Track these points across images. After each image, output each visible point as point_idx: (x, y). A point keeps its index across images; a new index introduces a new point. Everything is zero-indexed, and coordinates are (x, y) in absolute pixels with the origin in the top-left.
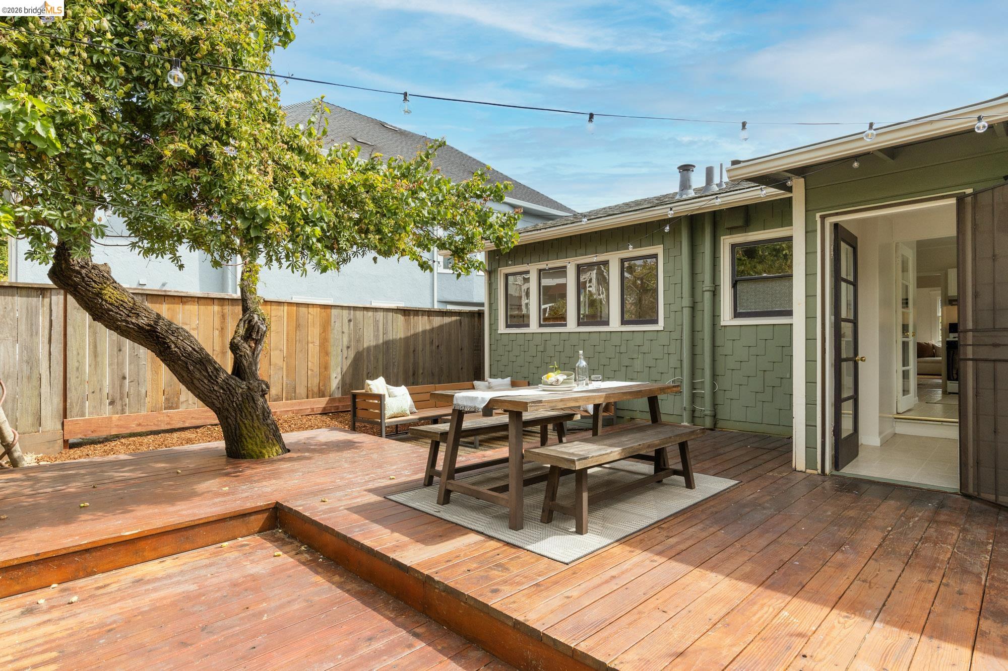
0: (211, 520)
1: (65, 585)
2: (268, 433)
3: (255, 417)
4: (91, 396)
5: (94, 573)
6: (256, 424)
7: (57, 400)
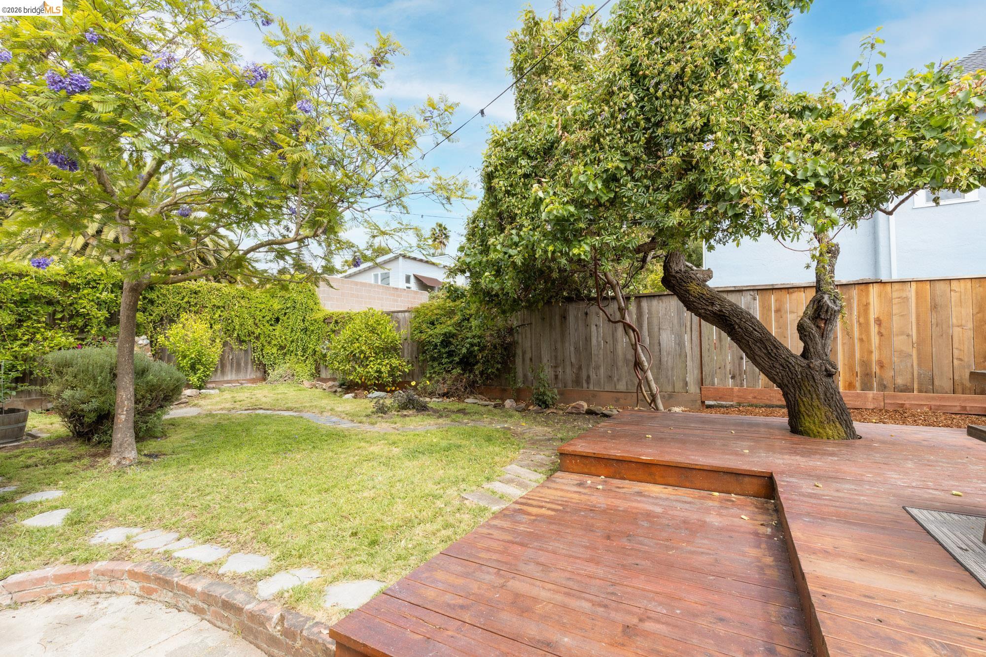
0: (706, 468)
1: (608, 479)
2: (829, 414)
3: (814, 396)
4: (718, 371)
5: (624, 479)
6: (816, 403)
7: (697, 372)
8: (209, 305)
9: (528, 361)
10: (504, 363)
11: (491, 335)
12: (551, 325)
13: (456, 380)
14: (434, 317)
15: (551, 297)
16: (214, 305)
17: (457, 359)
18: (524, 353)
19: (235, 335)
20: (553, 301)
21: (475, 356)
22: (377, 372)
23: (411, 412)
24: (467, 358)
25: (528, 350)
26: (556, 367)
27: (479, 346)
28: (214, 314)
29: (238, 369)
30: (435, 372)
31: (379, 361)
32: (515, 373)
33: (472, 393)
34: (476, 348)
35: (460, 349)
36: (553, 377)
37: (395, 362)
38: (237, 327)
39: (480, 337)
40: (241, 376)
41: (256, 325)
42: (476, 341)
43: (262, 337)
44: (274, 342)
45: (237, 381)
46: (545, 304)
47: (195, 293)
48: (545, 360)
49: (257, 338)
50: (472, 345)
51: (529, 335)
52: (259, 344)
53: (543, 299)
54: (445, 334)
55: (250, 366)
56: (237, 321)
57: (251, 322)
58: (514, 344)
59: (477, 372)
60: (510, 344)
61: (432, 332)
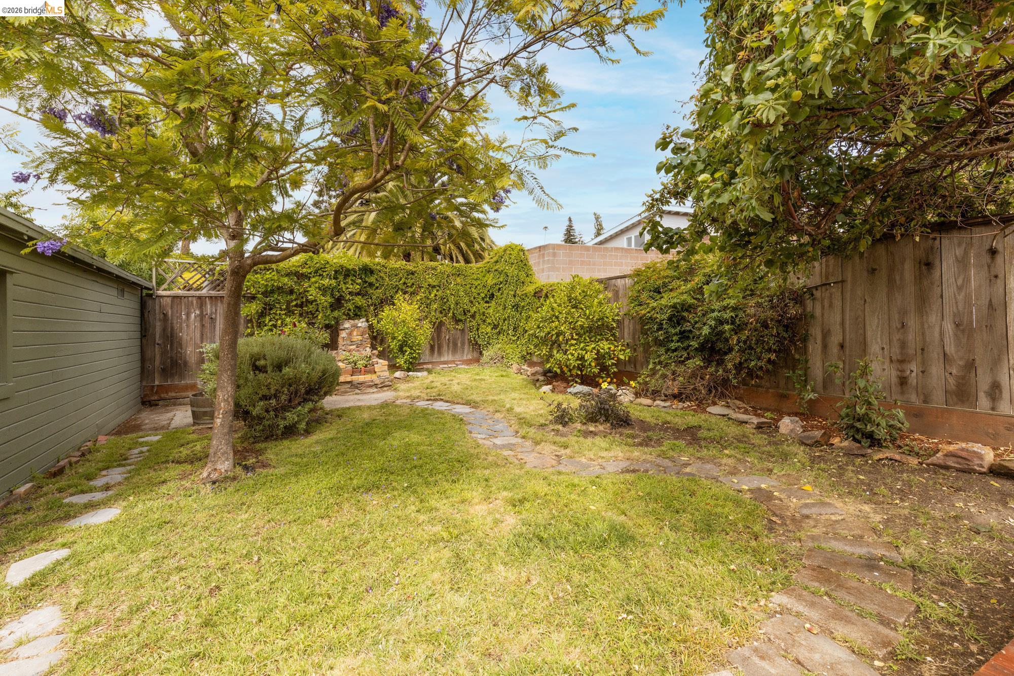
8: (425, 285)
9: (834, 350)
10: (783, 350)
11: (759, 305)
12: (891, 282)
13: (694, 375)
14: (660, 282)
15: (893, 225)
16: (429, 285)
17: (695, 344)
18: (826, 334)
19: (450, 314)
20: (898, 232)
21: (727, 340)
22: (578, 359)
23: (601, 428)
24: (713, 343)
25: (836, 330)
26: (901, 362)
27: (733, 323)
28: (430, 293)
29: (455, 349)
30: (660, 363)
31: (582, 345)
32: (806, 369)
33: (723, 396)
34: (727, 327)
35: (700, 329)
36: (894, 380)
37: (605, 346)
38: (452, 306)
39: (734, 309)
40: (458, 357)
41: (471, 302)
42: (728, 315)
43: (477, 315)
44: (488, 321)
45: (453, 362)
46: (875, 242)
47: (413, 274)
48: (874, 348)
49: (473, 316)
50: (720, 322)
51: (837, 303)
52: (474, 323)
53: (870, 232)
54: (674, 306)
55: (466, 347)
56: (452, 300)
57: (466, 300)
58: (805, 318)
59: (730, 366)
60: (799, 318)
61: (655, 304)
